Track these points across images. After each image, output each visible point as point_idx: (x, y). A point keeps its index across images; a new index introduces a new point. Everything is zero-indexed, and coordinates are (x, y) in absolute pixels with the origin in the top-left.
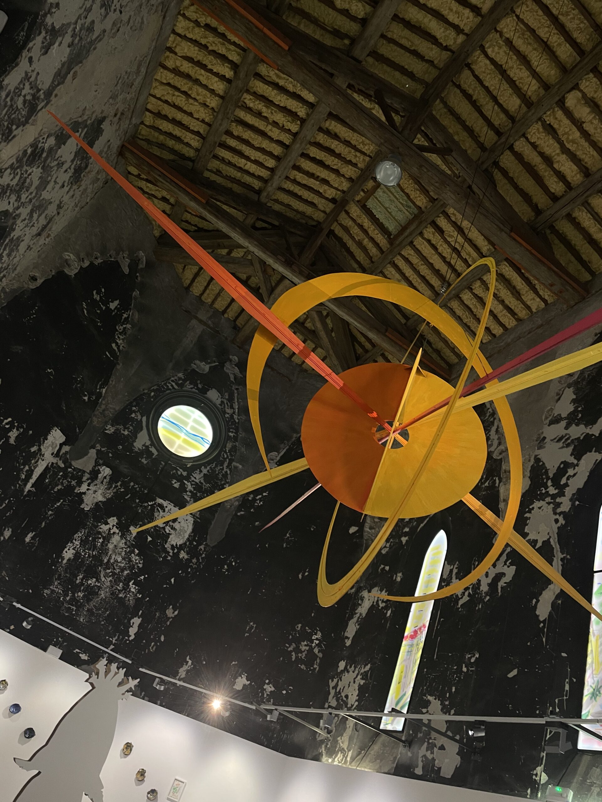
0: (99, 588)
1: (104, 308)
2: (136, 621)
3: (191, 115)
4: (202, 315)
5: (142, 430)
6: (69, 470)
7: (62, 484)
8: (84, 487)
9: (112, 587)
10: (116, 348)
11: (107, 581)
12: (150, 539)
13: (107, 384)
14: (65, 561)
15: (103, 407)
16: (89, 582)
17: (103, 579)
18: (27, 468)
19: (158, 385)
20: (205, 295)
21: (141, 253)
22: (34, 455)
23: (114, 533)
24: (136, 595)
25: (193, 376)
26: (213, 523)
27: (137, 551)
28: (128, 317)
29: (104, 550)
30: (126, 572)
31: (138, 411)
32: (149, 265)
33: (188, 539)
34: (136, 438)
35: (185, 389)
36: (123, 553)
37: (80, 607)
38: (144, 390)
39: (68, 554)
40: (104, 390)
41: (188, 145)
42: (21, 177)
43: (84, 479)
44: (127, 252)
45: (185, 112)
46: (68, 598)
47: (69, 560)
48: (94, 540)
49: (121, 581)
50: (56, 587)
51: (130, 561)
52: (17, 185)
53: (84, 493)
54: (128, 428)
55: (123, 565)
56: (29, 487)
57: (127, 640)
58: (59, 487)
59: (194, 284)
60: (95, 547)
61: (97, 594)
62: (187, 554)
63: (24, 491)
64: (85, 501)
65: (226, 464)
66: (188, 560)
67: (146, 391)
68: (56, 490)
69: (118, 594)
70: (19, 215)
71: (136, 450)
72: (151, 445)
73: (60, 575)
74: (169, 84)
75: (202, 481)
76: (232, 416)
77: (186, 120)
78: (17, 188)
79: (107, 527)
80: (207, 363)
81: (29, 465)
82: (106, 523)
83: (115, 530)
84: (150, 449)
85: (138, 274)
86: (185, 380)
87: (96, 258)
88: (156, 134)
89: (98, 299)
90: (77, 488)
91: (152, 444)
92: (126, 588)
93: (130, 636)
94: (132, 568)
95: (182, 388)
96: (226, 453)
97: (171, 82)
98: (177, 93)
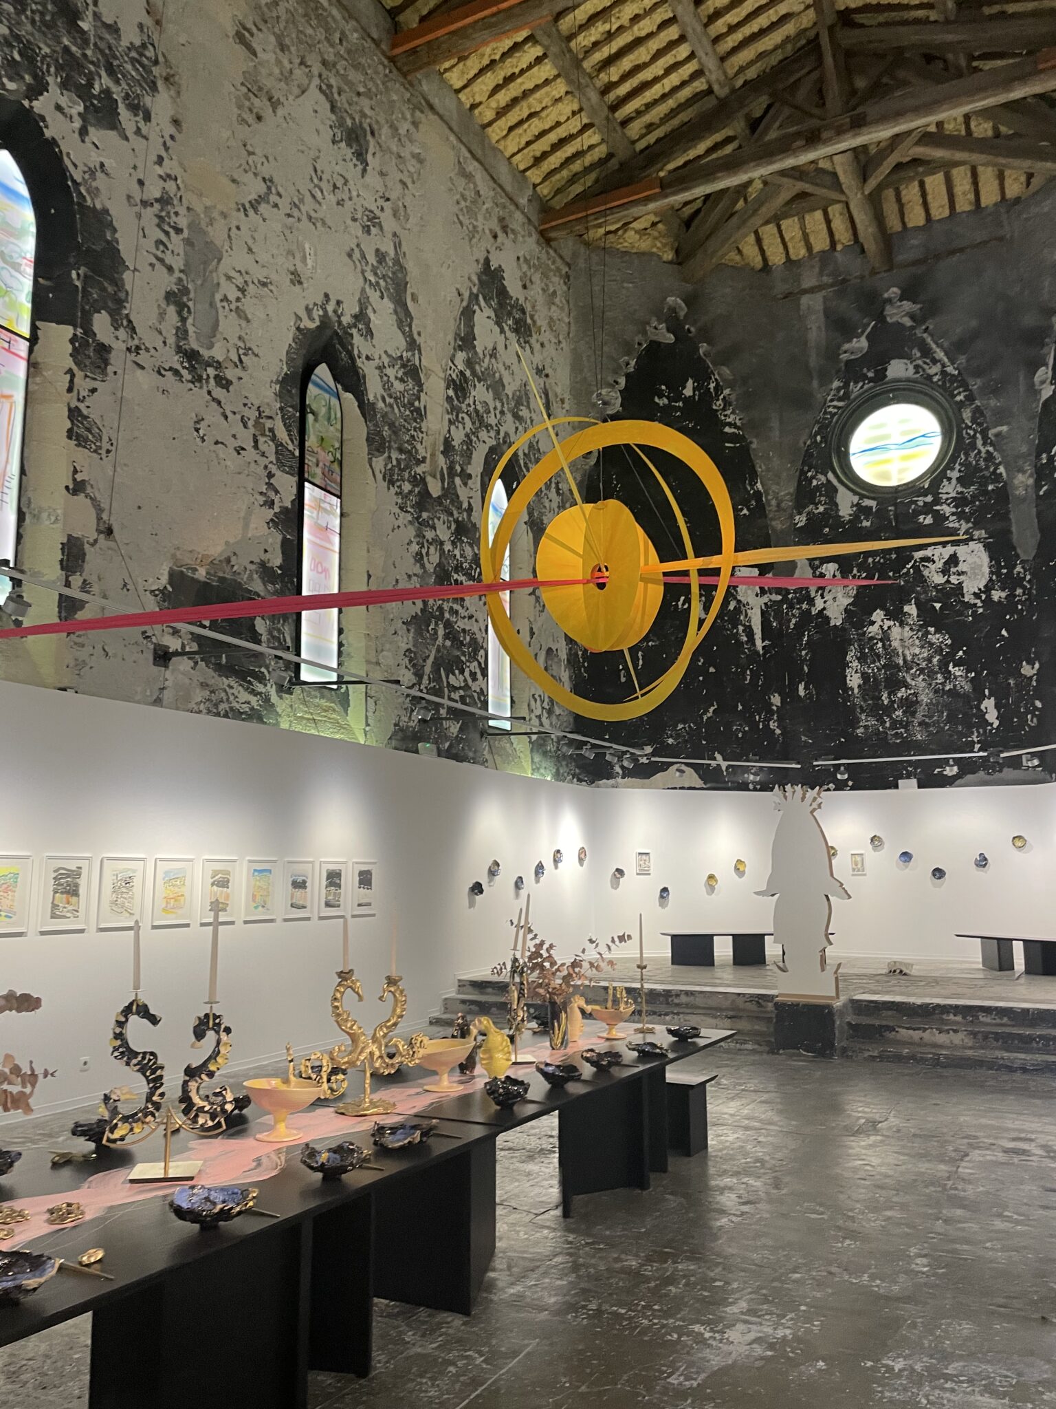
0: (915, 694)
1: (681, 404)
2: (989, 705)
3: (558, 124)
4: (809, 281)
5: (836, 491)
6: (790, 596)
7: (794, 615)
8: (819, 604)
9: (930, 684)
10: (733, 430)
11: (919, 683)
12: (938, 606)
13: (757, 476)
14: (856, 691)
15: (774, 502)
16: (899, 695)
17: (913, 683)
18: (741, 628)
19: (818, 422)
20: (791, 251)
21: (670, 300)
22: (737, 610)
23: (889, 628)
24: (967, 677)
25: (852, 371)
26: (1014, 529)
27: (932, 629)
28: (718, 384)
29: (890, 652)
30: (935, 660)
31: (817, 472)
32: (690, 300)
33: (991, 573)
34: (837, 505)
35: (852, 397)
36: (917, 642)
37: (906, 726)
38: (805, 443)
39: (854, 681)
40: (759, 485)
41: (591, 147)
42: (470, 416)
43: (813, 594)
44: (654, 319)
45: (551, 129)
46: (888, 725)
47: (859, 686)
48: (871, 649)
49: (937, 673)
50: (866, 721)
51: (931, 644)
52: (473, 423)
53: (824, 609)
54: (820, 502)
55: (925, 655)
56: (759, 644)
57: (991, 730)
58: (794, 621)
59: (768, 253)
60: (878, 657)
61: (917, 702)
62: (1003, 589)
63: (758, 653)
64: (831, 616)
65: (979, 442)
66: (1011, 596)
67: (809, 442)
68: (792, 626)
69: (943, 689)
70: (507, 434)
71: (847, 518)
72: (860, 499)
73: (861, 707)
74: (511, 129)
75: (960, 489)
76: (944, 373)
77: (561, 132)
78: (477, 424)
79: (876, 626)
80: (858, 336)
81: (741, 624)
82: (873, 623)
83: (888, 623)
84: (863, 504)
85: (687, 327)
86: (846, 385)
87: (628, 364)
88: (558, 177)
89: (666, 401)
90: (813, 609)
91: (862, 497)
92: (948, 675)
93: (991, 724)
94: (939, 650)
95: (848, 398)
96: (970, 428)
97: (510, 124)
98: (526, 126)
